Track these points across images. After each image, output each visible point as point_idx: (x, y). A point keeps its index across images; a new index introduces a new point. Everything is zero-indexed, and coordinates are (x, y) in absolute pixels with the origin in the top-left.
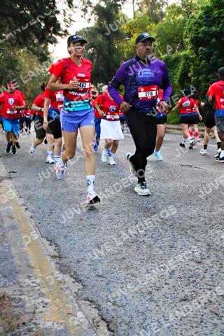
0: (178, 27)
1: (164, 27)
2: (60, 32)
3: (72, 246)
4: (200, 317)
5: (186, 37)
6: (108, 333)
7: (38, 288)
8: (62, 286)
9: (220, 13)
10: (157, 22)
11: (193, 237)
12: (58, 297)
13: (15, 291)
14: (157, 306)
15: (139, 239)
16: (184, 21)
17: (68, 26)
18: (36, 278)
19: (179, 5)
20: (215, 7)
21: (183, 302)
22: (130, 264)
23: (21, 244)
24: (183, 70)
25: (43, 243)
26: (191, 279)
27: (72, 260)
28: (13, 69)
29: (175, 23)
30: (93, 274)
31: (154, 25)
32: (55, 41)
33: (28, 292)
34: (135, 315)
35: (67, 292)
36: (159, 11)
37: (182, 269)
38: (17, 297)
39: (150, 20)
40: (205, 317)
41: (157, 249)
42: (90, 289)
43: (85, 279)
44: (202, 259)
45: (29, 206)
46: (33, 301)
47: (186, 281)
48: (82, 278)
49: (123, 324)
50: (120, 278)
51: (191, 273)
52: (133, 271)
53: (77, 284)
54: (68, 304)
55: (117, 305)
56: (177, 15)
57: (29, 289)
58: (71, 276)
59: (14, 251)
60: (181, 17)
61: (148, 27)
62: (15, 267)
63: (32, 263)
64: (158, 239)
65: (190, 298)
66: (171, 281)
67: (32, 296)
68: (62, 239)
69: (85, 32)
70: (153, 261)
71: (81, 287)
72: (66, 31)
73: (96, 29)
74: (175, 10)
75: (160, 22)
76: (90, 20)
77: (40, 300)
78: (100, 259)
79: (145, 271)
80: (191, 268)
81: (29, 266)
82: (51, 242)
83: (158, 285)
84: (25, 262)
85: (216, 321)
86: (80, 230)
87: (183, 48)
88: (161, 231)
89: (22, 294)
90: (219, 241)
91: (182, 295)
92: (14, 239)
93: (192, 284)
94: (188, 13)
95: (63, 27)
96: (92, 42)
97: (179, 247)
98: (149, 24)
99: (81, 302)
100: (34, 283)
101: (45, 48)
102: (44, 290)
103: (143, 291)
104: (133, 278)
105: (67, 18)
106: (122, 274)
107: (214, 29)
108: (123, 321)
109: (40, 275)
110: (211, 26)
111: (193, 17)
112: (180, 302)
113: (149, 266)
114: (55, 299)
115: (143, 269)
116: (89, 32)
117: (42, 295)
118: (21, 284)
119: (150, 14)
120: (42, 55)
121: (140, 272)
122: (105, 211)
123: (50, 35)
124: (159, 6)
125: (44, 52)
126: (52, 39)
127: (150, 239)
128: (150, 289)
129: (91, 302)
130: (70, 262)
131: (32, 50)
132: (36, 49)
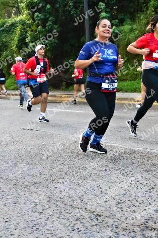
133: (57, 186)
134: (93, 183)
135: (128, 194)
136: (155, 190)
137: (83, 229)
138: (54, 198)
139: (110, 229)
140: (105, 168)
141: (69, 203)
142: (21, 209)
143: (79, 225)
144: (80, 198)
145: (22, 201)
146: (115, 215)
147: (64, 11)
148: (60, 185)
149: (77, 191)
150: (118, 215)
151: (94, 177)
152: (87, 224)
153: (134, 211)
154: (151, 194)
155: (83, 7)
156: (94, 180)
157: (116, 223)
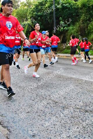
0: (25, 11)
4: (33, 117)
5: (28, 16)
6: (1, 125)
9: (42, 8)
14: (18, 115)
19: (26, 2)
20: (40, 5)
21: (28, 113)
22: (7, 103)
24: (27, 29)
26: (31, 106)
29: (24, 10)
34: (10, 119)
36: (17, 4)
40: (35, 117)
41: (18, 97)
47: (29, 107)
49: (6, 122)
51: (30, 104)
55: (3, 117)
60: (26, 7)
65: (30, 112)
66: (23, 107)
74: (24, 4)
80: (30, 102)
83: (18, 109)
85: (39, 118)
87: (27, 20)
90: (41, 93)
91: (27, 111)
94: (29, 6)
104: (9, 107)
107: (39, 13)
108: (6, 121)
110: (38, 12)
111: (31, 8)
124: (17, 2)
128: (16, 110)
133: (40, 90)
134: (55, 90)
135: (69, 94)
136: (80, 93)
137: (50, 107)
138: (39, 95)
139: (61, 108)
140: (60, 84)
141: (45, 97)
142: (25, 99)
143: (48, 106)
144: (49, 95)
145: (26, 95)
146: (63, 103)
147: (45, 20)
148: (41, 90)
149: (48, 93)
150: (64, 103)
151: (55, 87)
152: (52, 106)
153: (71, 101)
154: (78, 95)
155: (53, 19)
156: (55, 89)
157: (63, 106)
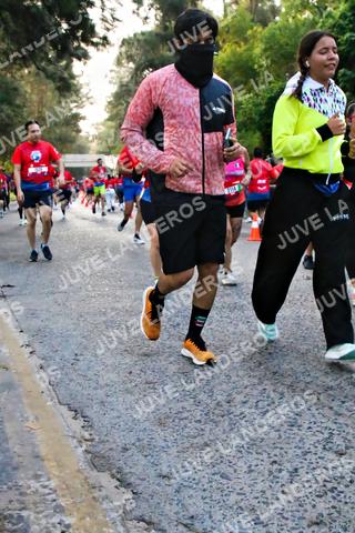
1: (278, 32)
2: (95, 40)
3: (114, 421)
7: (54, 496)
8: (97, 494)
10: (264, 24)
11: (331, 408)
12: (89, 515)
13: (11, 501)
15: (233, 409)
16: (314, 23)
17: (108, 29)
18: (49, 480)
23: (22, 416)
25: (62, 415)
27: (114, 446)
28: (10, 103)
30: (152, 472)
31: (260, 29)
32: (84, 56)
33: (35, 503)
35: (104, 506)
37: (312, 466)
38: (15, 513)
39: (253, 20)
42: (147, 501)
43: (138, 482)
44: (347, 448)
45: (37, 347)
46: (44, 522)
48: (132, 480)
50: (200, 481)
52: (224, 468)
53: (123, 489)
54: (107, 526)
56: (301, 12)
57: (37, 499)
58: (113, 476)
59: (9, 428)
61: (249, 32)
62: (12, 458)
63: (43, 451)
64: (267, 411)
67: (42, 512)
68: (96, 408)
69: (138, 41)
70: (260, 451)
71: (130, 496)
72: (105, 38)
73: (157, 35)
75: (270, 25)
76: (146, 18)
77: (56, 520)
78: (163, 444)
79: (245, 469)
81: (37, 457)
82: (77, 412)
84: (29, 449)
86: (128, 391)
88: (272, 395)
89: (24, 509)
92: (10, 407)
93: (330, 494)
95: (100, 30)
96: (150, 57)
97: (306, 426)
98: (252, 28)
99: (130, 524)
100: (45, 487)
101: (68, 67)
102: (62, 502)
103: (242, 504)
105: (107, 14)
106: (204, 473)
109: (57, 473)
112: (309, 526)
113: (252, 459)
114: (83, 518)
115: (242, 466)
116: (145, 40)
117: (59, 509)
118: (23, 490)
119: (253, 9)
120: (62, 79)
121: (235, 471)
122: (172, 359)
123: (76, 44)
125: (66, 75)
126: (79, 52)
127: (253, 410)
129: (149, 523)
130: (111, 449)
131: (44, 70)
132: (51, 68)
